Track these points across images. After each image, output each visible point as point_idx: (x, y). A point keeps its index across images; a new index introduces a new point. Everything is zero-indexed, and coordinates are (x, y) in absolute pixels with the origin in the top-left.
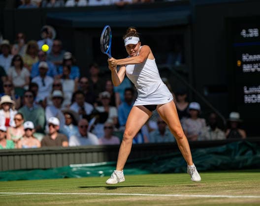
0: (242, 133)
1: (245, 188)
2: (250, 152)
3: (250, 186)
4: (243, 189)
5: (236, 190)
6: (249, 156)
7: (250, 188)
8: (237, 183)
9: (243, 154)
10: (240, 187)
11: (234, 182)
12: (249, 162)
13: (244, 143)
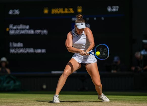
0: (8, 70)
1: (9, 103)
2: (12, 82)
3: (11, 102)
4: (8, 103)
5: (3, 104)
6: (12, 84)
7: (11, 103)
8: (4, 100)
9: (8, 83)
10: (5, 102)
11: (2, 99)
12: (12, 87)
13: (9, 77)
